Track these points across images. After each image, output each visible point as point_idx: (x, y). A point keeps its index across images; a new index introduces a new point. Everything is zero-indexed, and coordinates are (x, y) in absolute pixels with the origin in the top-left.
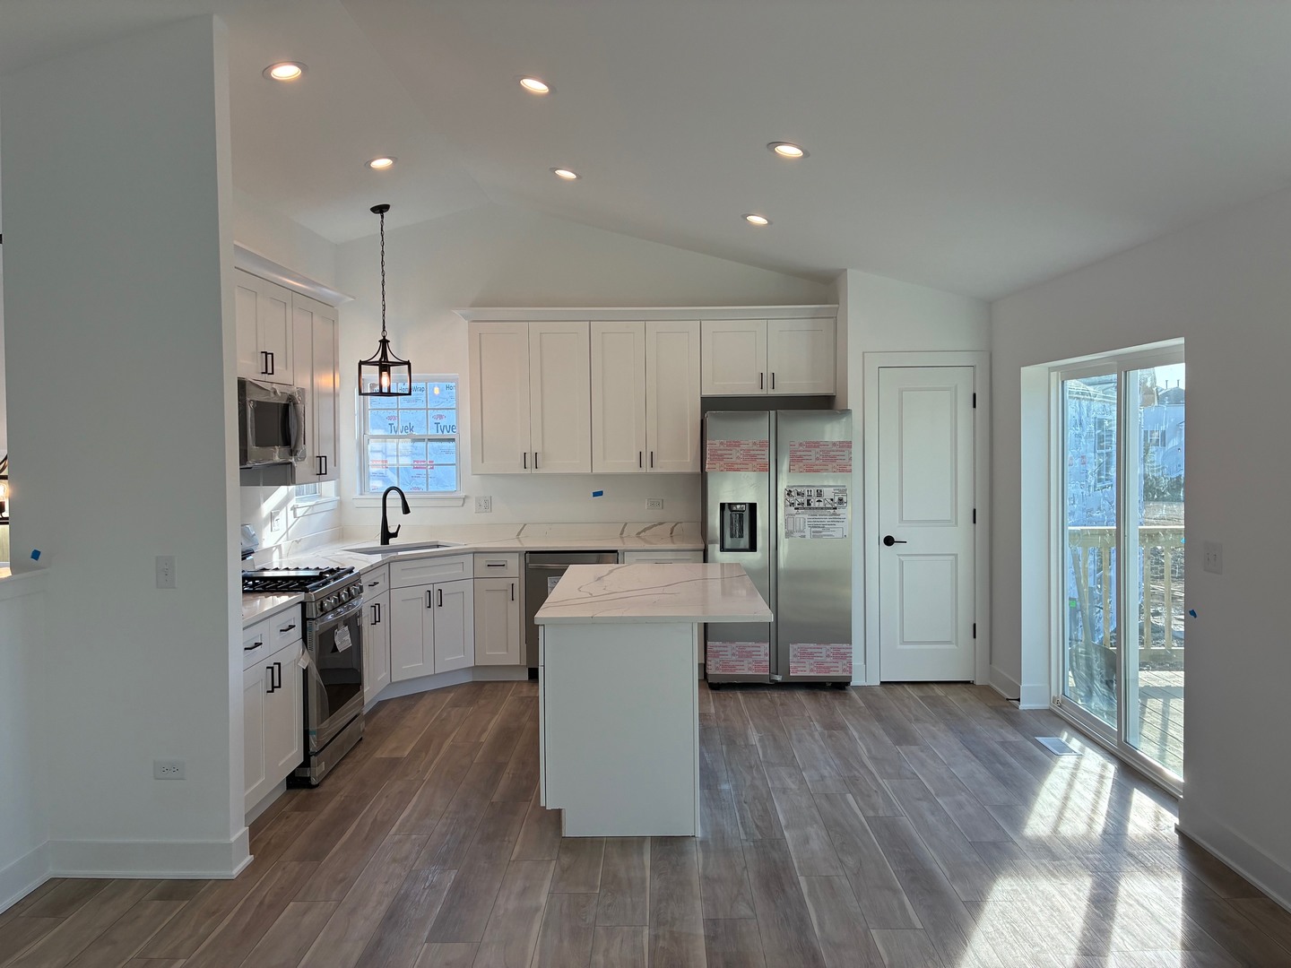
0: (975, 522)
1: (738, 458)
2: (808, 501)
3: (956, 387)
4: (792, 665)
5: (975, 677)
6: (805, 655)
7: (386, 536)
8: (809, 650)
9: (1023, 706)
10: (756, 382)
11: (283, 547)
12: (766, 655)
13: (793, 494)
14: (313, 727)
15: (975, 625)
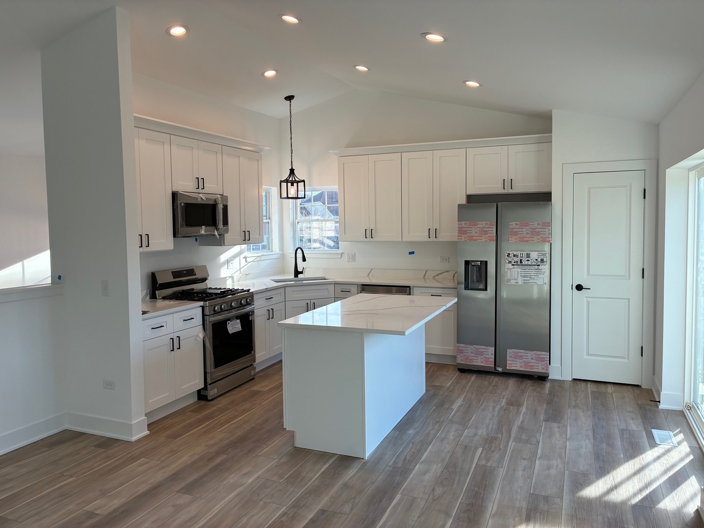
0: (643, 277)
1: (476, 232)
2: (521, 260)
3: (631, 185)
4: (508, 362)
5: (642, 383)
6: (517, 357)
7: (297, 273)
8: (520, 354)
9: (662, 406)
10: (501, 185)
11: (235, 277)
12: (492, 354)
13: (511, 256)
14: (208, 371)
15: (642, 347)
